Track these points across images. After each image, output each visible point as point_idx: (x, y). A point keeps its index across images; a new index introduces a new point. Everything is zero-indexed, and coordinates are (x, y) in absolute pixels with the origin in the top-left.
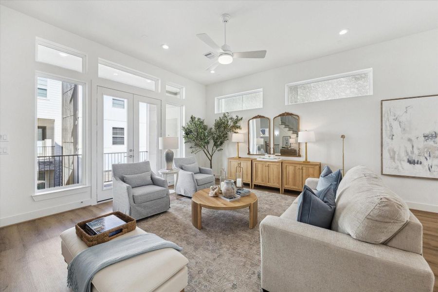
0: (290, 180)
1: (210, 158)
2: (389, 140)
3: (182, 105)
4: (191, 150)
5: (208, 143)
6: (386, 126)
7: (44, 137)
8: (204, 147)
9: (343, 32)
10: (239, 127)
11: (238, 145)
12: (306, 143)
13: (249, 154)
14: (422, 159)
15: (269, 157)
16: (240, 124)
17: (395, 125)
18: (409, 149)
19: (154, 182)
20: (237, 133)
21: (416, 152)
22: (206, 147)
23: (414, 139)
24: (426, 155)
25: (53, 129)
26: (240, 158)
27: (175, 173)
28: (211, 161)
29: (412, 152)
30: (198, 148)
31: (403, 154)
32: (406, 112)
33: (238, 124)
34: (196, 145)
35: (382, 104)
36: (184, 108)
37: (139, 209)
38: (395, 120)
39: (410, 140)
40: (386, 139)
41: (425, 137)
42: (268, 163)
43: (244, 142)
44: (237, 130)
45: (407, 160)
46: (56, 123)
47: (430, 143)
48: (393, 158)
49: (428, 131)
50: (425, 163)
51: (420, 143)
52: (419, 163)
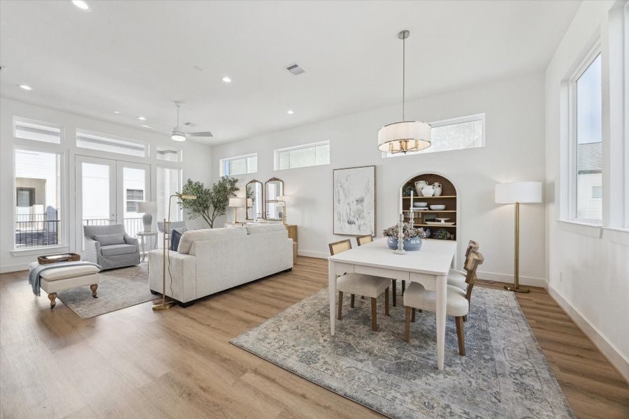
1: (211, 223)
2: (337, 204)
3: (180, 169)
4: (188, 216)
5: (207, 207)
6: (336, 192)
7: (32, 203)
8: (204, 212)
10: (237, 189)
11: (236, 211)
13: (247, 218)
14: (356, 221)
16: (237, 185)
17: (341, 190)
18: (349, 212)
19: (126, 241)
21: (352, 214)
22: (206, 211)
23: (351, 203)
24: (357, 216)
25: (43, 191)
27: (153, 234)
28: (212, 227)
29: (350, 214)
30: (197, 214)
31: (345, 216)
32: (347, 180)
34: (195, 210)
35: (333, 173)
36: (182, 171)
37: (107, 261)
38: (341, 187)
39: (349, 204)
40: (336, 203)
41: (356, 201)
43: (243, 206)
44: (236, 193)
45: (347, 221)
46: (47, 184)
47: (360, 206)
48: (339, 220)
49: (358, 197)
50: (357, 223)
51: (354, 207)
52: (354, 223)
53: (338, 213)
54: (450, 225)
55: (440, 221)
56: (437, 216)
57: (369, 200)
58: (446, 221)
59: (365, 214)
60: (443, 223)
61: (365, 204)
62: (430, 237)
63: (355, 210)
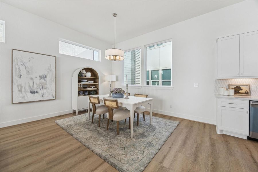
2: (18, 79)
14: (39, 90)
17: (22, 68)
18: (31, 84)
21: (35, 86)
23: (34, 78)
24: (41, 88)
29: (33, 86)
31: (27, 88)
32: (30, 61)
35: (12, 52)
38: (23, 65)
39: (32, 79)
40: (16, 78)
41: (40, 77)
45: (29, 91)
47: (43, 81)
48: (20, 91)
49: (41, 74)
50: (40, 92)
51: (38, 81)
52: (37, 92)
53: (18, 86)
54: (95, 89)
55: (91, 88)
56: (90, 85)
57: (50, 77)
58: (94, 87)
59: (48, 85)
61: (47, 79)
62: (88, 95)
63: (38, 83)
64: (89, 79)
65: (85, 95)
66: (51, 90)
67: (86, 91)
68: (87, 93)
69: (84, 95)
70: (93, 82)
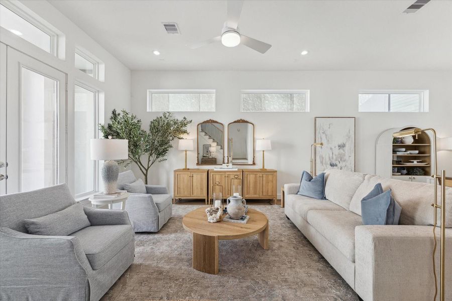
0: (251, 189)
2: (320, 149)
3: (99, 92)
6: (318, 138)
9: (304, 53)
10: (185, 132)
11: (186, 154)
12: (263, 151)
13: (198, 164)
14: (337, 163)
15: (227, 166)
17: (324, 136)
18: (331, 155)
20: (182, 138)
21: (334, 157)
23: (333, 147)
24: (339, 160)
26: (189, 169)
28: (146, 175)
29: (332, 158)
31: (327, 159)
32: (329, 128)
33: (184, 128)
35: (315, 120)
38: (324, 133)
40: (318, 148)
41: (339, 146)
42: (227, 173)
45: (329, 164)
47: (341, 151)
48: (322, 162)
49: (340, 143)
50: (339, 165)
51: (337, 151)
52: (336, 165)
53: (320, 157)
55: (413, 162)
56: (411, 158)
57: (349, 146)
58: (418, 162)
59: (346, 157)
60: (415, 163)
61: (346, 148)
62: (407, 174)
63: (337, 154)
64: (408, 148)
65: (402, 174)
66: (351, 164)
67: (403, 168)
68: (405, 172)
69: (400, 174)
70: (417, 152)
